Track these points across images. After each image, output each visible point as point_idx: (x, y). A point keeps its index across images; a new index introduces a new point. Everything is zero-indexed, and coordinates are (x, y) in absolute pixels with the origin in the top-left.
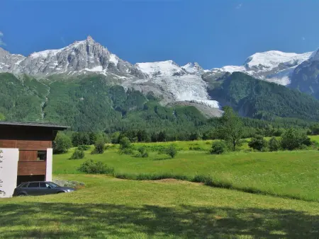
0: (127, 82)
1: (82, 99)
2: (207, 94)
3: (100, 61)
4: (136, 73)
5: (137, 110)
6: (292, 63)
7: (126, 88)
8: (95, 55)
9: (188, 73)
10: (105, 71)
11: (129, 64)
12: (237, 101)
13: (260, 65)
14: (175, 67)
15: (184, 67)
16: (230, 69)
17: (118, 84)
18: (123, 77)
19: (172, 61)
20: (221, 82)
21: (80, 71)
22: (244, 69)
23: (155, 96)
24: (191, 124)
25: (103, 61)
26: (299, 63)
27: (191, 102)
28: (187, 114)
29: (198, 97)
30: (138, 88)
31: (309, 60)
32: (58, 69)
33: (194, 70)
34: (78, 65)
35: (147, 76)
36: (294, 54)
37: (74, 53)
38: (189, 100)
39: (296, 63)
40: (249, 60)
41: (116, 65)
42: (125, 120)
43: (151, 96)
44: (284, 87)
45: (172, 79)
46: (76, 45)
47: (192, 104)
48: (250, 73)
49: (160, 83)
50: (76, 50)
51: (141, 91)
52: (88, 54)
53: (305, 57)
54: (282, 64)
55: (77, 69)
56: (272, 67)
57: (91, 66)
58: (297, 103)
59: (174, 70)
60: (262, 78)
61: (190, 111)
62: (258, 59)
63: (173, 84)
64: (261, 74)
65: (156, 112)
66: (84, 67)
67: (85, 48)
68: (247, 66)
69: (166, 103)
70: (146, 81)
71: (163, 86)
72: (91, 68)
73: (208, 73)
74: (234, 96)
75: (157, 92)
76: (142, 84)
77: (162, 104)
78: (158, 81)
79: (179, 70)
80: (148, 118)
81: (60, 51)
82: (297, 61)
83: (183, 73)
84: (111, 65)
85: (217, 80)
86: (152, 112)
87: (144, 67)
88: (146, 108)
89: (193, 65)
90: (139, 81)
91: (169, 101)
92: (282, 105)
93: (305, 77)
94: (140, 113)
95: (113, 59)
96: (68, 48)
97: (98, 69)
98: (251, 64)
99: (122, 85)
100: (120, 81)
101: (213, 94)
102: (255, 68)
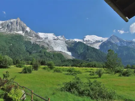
0: (33, 40)
1: (12, 45)
2: (67, 49)
3: (22, 29)
4: (37, 37)
5: (36, 52)
6: (101, 41)
7: (32, 42)
8: (20, 26)
9: (59, 40)
10: (24, 34)
11: (35, 32)
12: (79, 53)
13: (89, 40)
14: (54, 36)
15: (58, 37)
16: (77, 40)
17: (29, 40)
18: (32, 38)
19: (53, 34)
20: (73, 45)
21: (12, 32)
22: (82, 41)
23: (45, 47)
24: (60, 61)
25: (23, 29)
26: (103, 41)
27: (60, 51)
28: (58, 56)
29: (63, 50)
30: (38, 43)
31: (107, 40)
32: (1, 30)
33: (62, 39)
34: (11, 29)
35: (42, 39)
36: (101, 38)
37: (10, 24)
38: (59, 51)
39: (102, 41)
40: (84, 38)
41: (29, 32)
42: (30, 56)
43: (43, 47)
44: (98, 50)
45: (53, 41)
46: (12, 21)
47: (60, 53)
48: (85, 43)
49: (47, 42)
50: (11, 23)
51: (39, 44)
52: (17, 25)
53: (105, 39)
54: (97, 41)
55: (10, 31)
56: (93, 41)
57: (17, 30)
58: (102, 57)
59: (54, 37)
60: (89, 45)
61: (60, 55)
62: (88, 38)
63: (53, 43)
64: (89, 44)
65: (45, 54)
66: (14, 31)
67: (15, 23)
68: (83, 40)
69: (49, 51)
70: (42, 40)
71: (49, 44)
72: (17, 32)
73: (68, 41)
74: (78, 51)
75: (46, 46)
76: (39, 42)
77: (47, 51)
78: (47, 41)
79: (56, 38)
80: (41, 56)
81: (3, 22)
82: (103, 40)
83: (58, 39)
84: (27, 32)
85: (71, 44)
86: (43, 54)
87: (41, 35)
88: (40, 52)
89: (62, 36)
90: (38, 40)
91: (51, 50)
92: (97, 57)
93: (105, 47)
94: (38, 54)
95: (28, 29)
96: (8, 21)
97: (21, 32)
98: (85, 39)
99: (31, 41)
100: (30, 39)
101: (69, 49)
102: (86, 41)
